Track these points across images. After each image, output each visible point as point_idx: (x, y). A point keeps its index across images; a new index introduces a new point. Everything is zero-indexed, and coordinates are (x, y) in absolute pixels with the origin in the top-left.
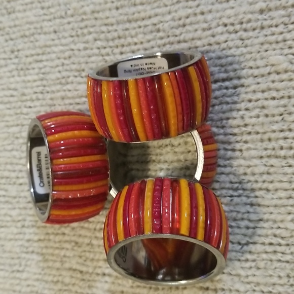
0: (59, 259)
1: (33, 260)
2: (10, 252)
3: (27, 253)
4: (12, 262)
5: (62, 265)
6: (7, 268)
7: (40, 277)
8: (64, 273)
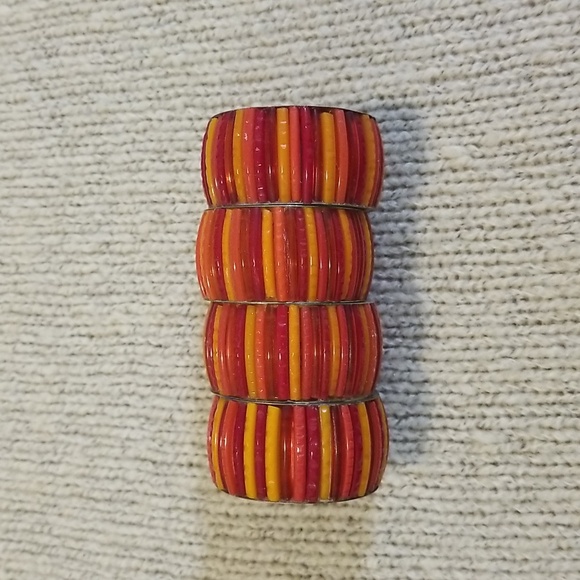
0: (118, 444)
1: (76, 444)
2: (39, 432)
3: (67, 433)
4: (43, 448)
5: (123, 452)
6: (34, 457)
7: (87, 471)
8: (127, 464)
